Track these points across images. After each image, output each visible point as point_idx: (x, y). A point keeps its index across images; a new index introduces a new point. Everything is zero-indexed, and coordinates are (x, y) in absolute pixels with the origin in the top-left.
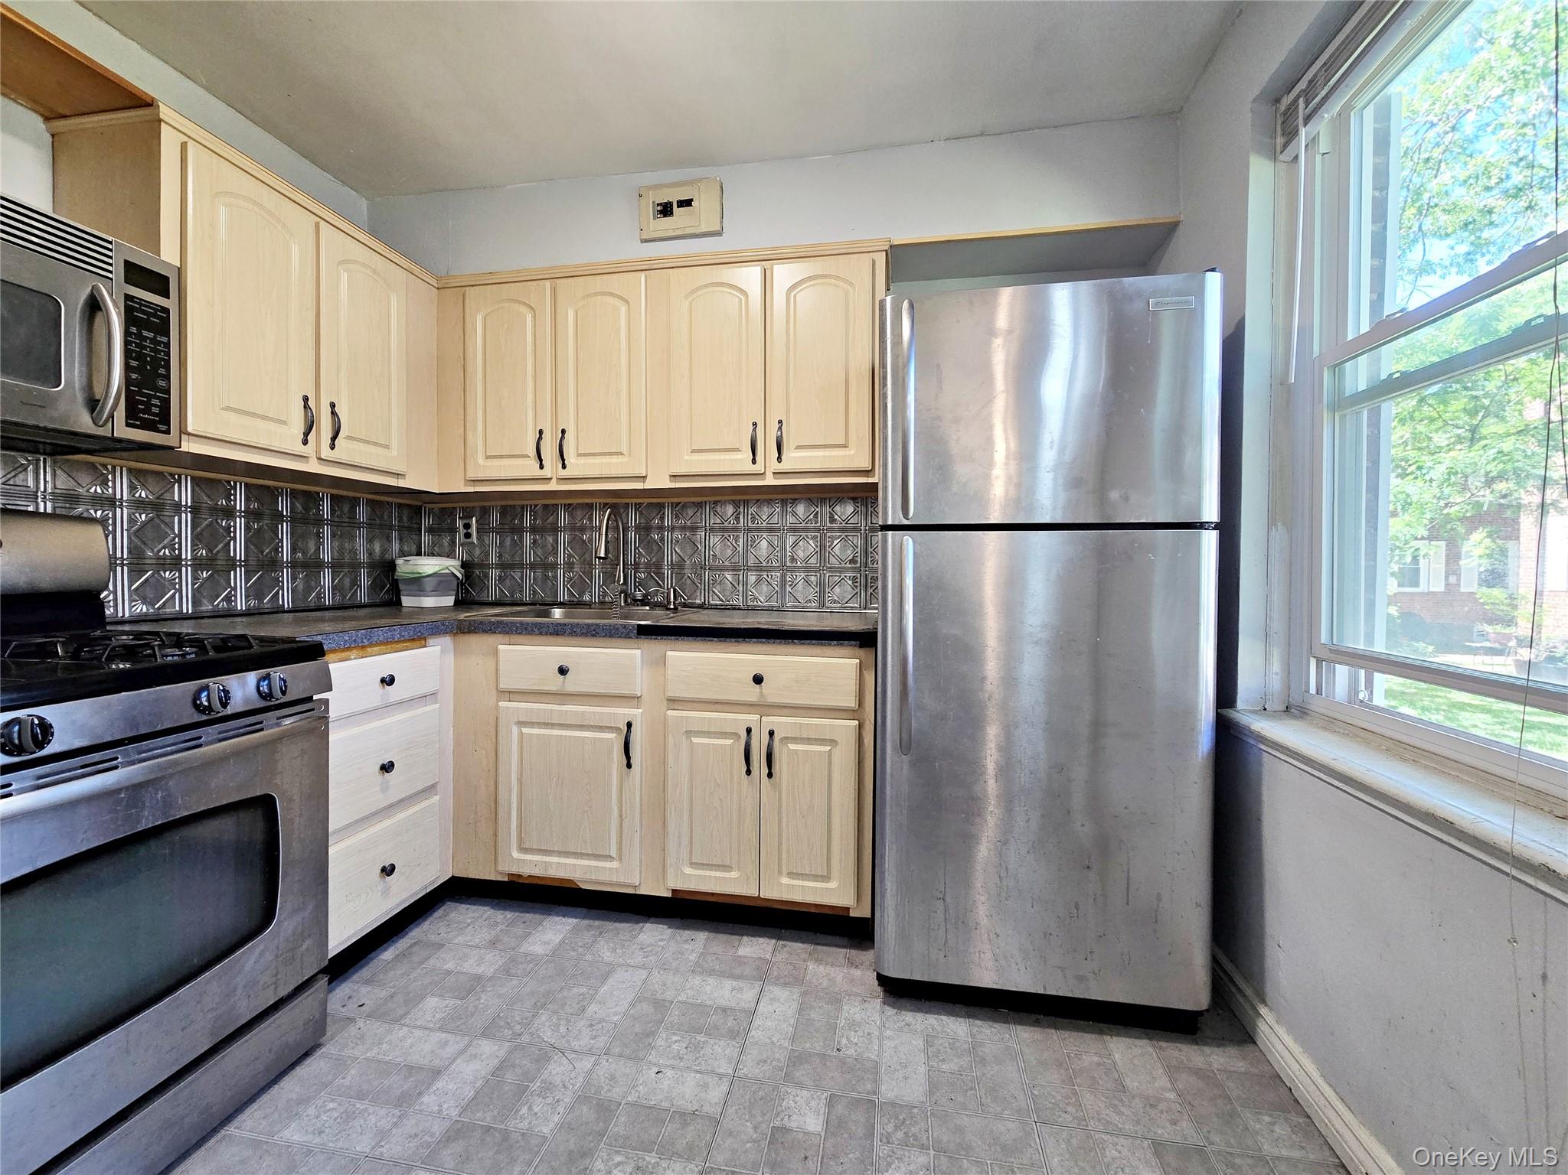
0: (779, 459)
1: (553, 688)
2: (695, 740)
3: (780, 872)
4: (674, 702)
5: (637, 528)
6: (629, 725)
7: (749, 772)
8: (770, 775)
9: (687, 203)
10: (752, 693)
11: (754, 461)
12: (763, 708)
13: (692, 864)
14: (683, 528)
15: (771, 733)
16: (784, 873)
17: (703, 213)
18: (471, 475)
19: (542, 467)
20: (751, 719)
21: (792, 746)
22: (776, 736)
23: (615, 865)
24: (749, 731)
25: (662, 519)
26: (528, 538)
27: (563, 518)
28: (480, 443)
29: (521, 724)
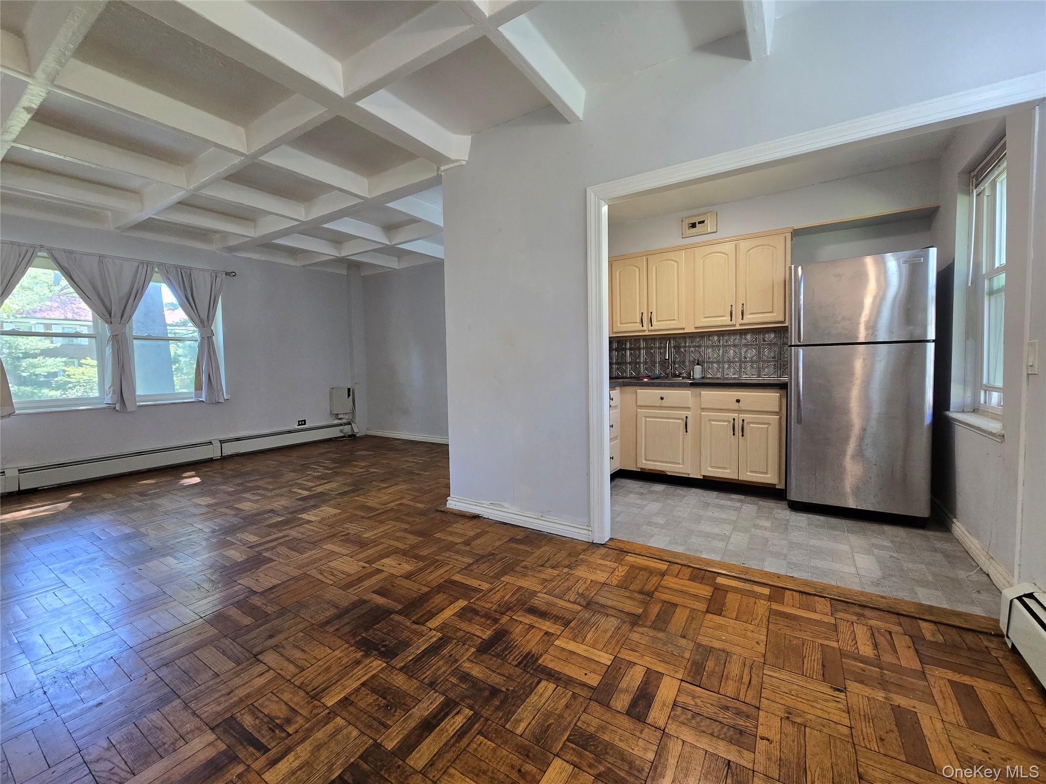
0: (742, 319)
1: (658, 405)
2: (712, 423)
3: (747, 471)
4: (703, 409)
5: (675, 347)
6: (687, 417)
7: (734, 434)
8: (743, 435)
9: (703, 222)
10: (736, 406)
11: (731, 320)
12: (739, 411)
13: (711, 467)
14: (694, 346)
15: (743, 420)
16: (749, 470)
17: (709, 226)
18: (615, 330)
19: (643, 326)
20: (735, 415)
21: (751, 425)
22: (745, 421)
23: (681, 466)
24: (734, 419)
25: (685, 343)
26: (628, 352)
27: (642, 344)
28: (619, 319)
29: (646, 417)
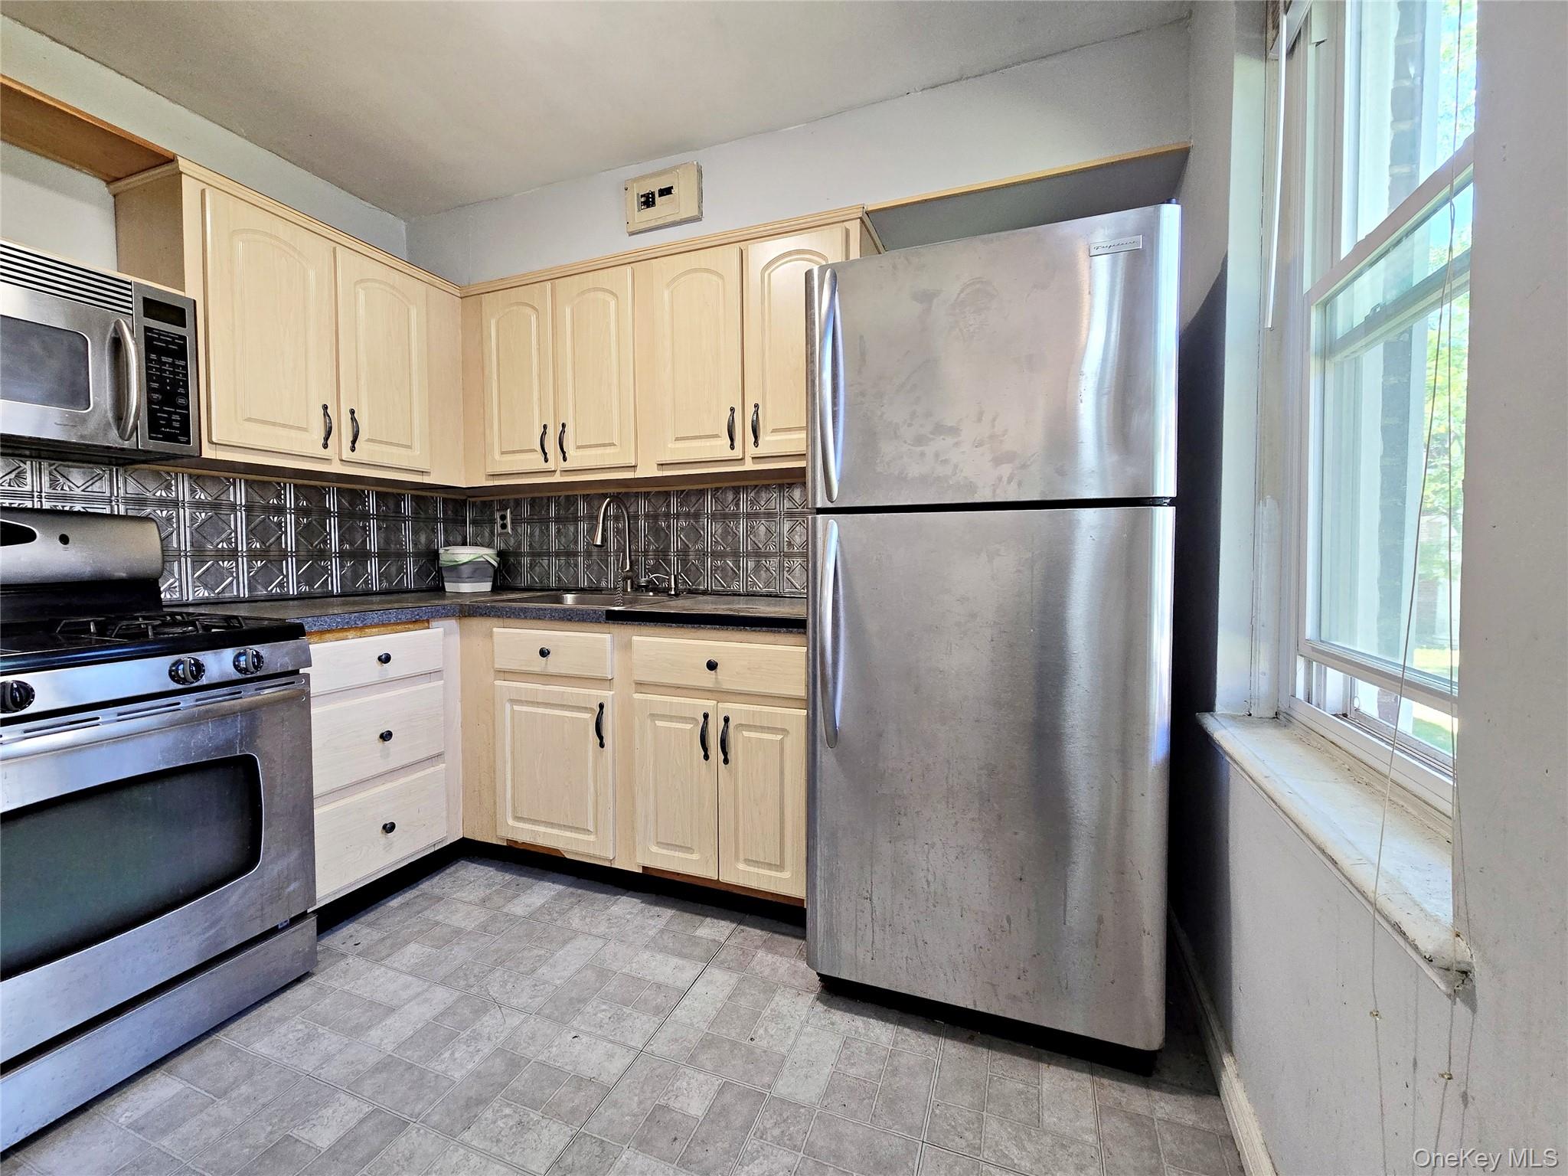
0: (756, 443)
1: (537, 669)
2: (659, 723)
3: (737, 858)
4: (641, 685)
5: (647, 516)
6: (601, 706)
7: (706, 757)
8: (726, 761)
9: (666, 191)
10: (707, 679)
11: (732, 447)
12: (720, 694)
13: (658, 844)
14: (687, 515)
15: (727, 720)
16: (742, 857)
17: (682, 202)
18: (490, 471)
19: (546, 460)
20: (708, 705)
21: (746, 734)
22: (731, 724)
23: (592, 838)
24: (706, 716)
25: (668, 506)
26: (553, 528)
27: (582, 509)
28: (496, 439)
29: (513, 701)
